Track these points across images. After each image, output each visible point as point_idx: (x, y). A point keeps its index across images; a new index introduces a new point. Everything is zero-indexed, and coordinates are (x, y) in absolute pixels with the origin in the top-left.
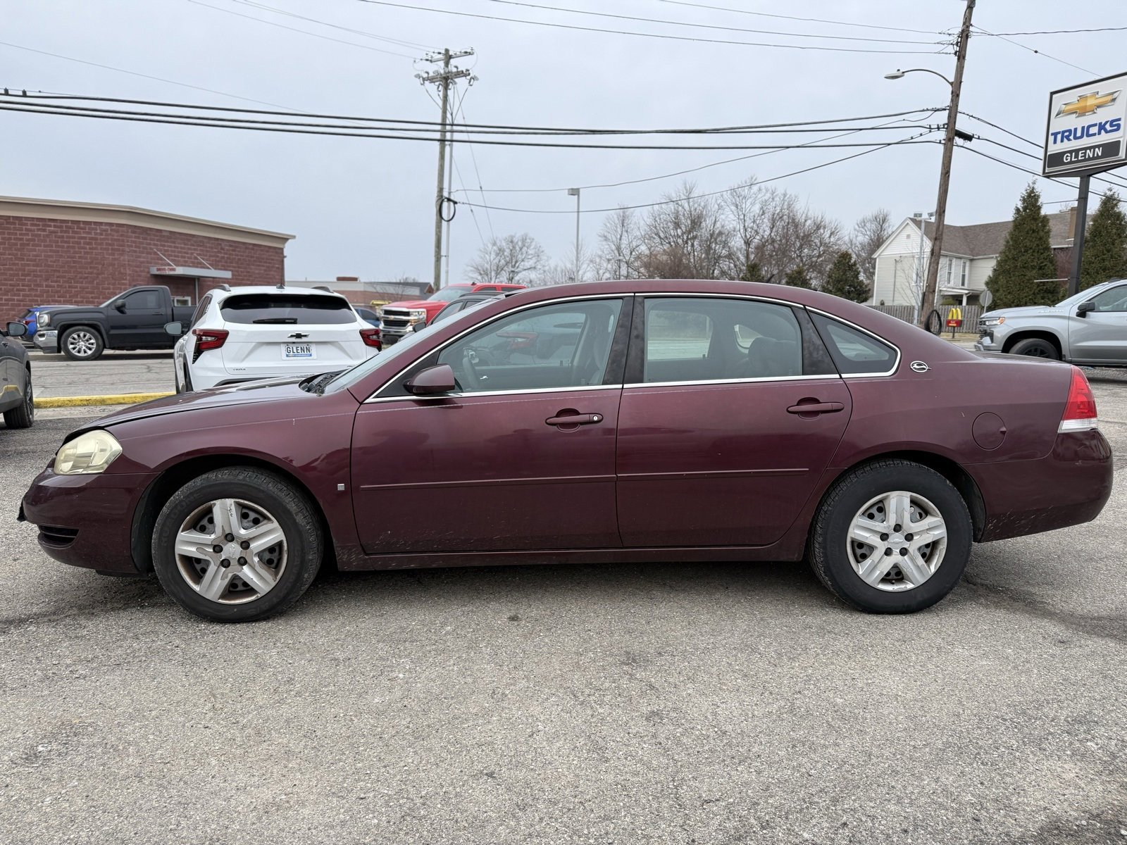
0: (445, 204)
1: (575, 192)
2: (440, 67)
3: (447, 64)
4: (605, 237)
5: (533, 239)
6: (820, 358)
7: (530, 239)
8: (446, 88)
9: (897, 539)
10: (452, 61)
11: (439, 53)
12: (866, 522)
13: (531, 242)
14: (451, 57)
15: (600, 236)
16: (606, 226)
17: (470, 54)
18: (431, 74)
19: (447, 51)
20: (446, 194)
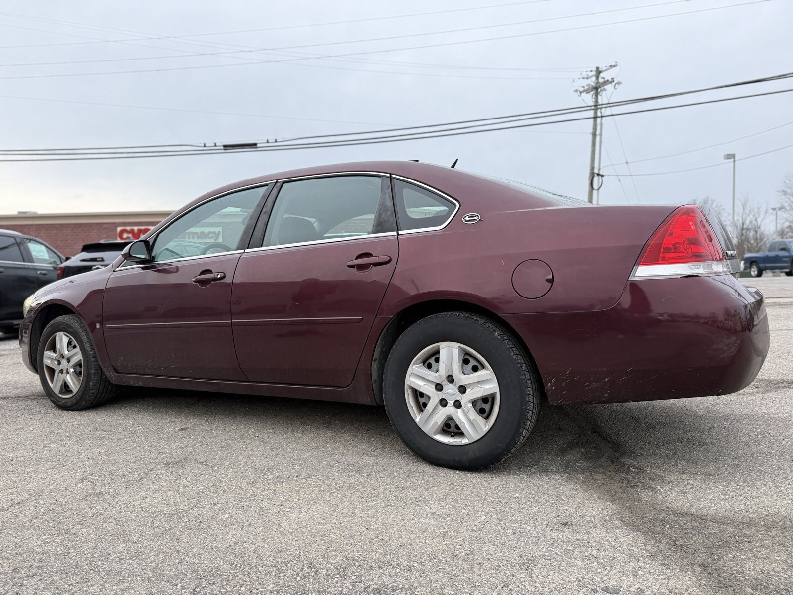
0: (596, 178)
1: (730, 156)
2: (592, 82)
3: (597, 78)
4: (784, 191)
5: (714, 201)
6: (386, 219)
7: (711, 200)
8: (597, 95)
9: (450, 391)
10: (602, 75)
11: (591, 71)
12: (425, 372)
13: (712, 203)
14: (600, 72)
15: (779, 192)
16: (785, 182)
17: (614, 66)
18: (586, 88)
19: (597, 68)
20: (596, 171)
